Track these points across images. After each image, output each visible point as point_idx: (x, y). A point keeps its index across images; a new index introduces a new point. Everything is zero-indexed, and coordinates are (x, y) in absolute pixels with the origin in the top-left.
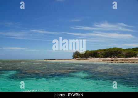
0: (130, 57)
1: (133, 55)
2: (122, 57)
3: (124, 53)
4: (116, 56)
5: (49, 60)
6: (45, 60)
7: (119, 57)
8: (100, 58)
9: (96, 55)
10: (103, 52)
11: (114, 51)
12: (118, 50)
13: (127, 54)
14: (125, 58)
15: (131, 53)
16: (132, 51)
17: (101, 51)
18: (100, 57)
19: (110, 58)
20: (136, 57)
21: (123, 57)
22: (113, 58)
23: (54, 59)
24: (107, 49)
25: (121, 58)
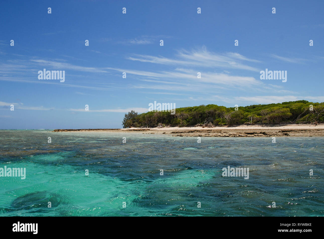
0: (238, 124)
1: (243, 120)
2: (222, 124)
3: (227, 116)
4: (212, 123)
5: (64, 130)
6: (55, 131)
7: (217, 125)
8: (180, 127)
9: (172, 120)
10: (186, 114)
11: (209, 113)
12: (215, 111)
13: (232, 118)
14: (228, 127)
15: (241, 116)
16: (242, 112)
17: (183, 111)
18: (180, 124)
19: (201, 126)
20: (248, 124)
21: (225, 125)
22: (206, 126)
23: (79, 130)
24: (195, 107)
25: (221, 126)
